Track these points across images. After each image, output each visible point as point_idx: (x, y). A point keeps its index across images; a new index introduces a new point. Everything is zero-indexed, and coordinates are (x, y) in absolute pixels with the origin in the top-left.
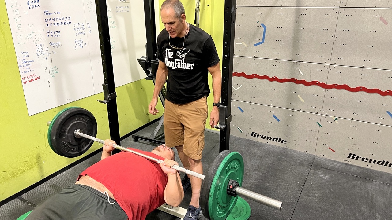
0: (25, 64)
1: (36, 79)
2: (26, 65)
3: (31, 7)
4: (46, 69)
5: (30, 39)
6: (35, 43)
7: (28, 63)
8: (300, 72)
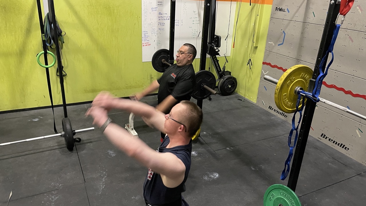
0: (145, 37)
1: (149, 45)
3: (153, 11)
4: (154, 41)
5: (150, 25)
6: (151, 28)
7: (146, 37)
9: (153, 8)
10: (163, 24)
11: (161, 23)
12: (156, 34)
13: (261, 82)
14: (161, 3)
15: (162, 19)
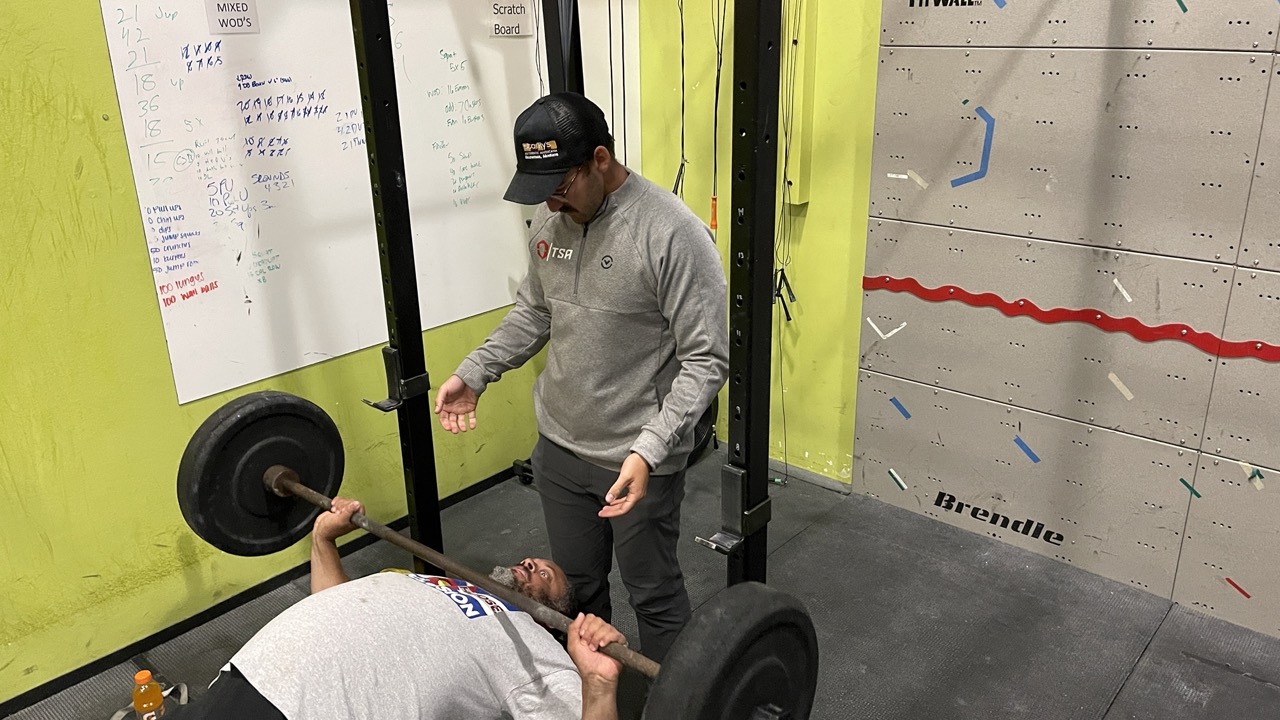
0: (171, 243)
1: (205, 290)
2: (174, 247)
3: (195, 65)
4: (239, 259)
5: (188, 164)
6: (203, 177)
7: (179, 241)
8: (1120, 287)
9: (191, 52)
10: (277, 146)
11: (266, 143)
12: (241, 216)
13: (863, 378)
14: (241, 15)
15: (265, 111)
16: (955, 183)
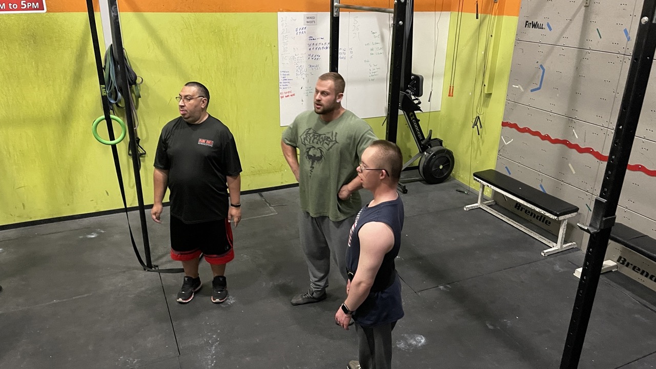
1: (292, 95)
2: (286, 83)
3: (299, 33)
4: (302, 88)
5: (293, 60)
6: (296, 64)
8: (575, 133)
9: (298, 30)
10: (317, 57)
11: (314, 56)
12: (304, 76)
13: (499, 158)
14: (313, 20)
15: (315, 47)
16: (532, 91)
